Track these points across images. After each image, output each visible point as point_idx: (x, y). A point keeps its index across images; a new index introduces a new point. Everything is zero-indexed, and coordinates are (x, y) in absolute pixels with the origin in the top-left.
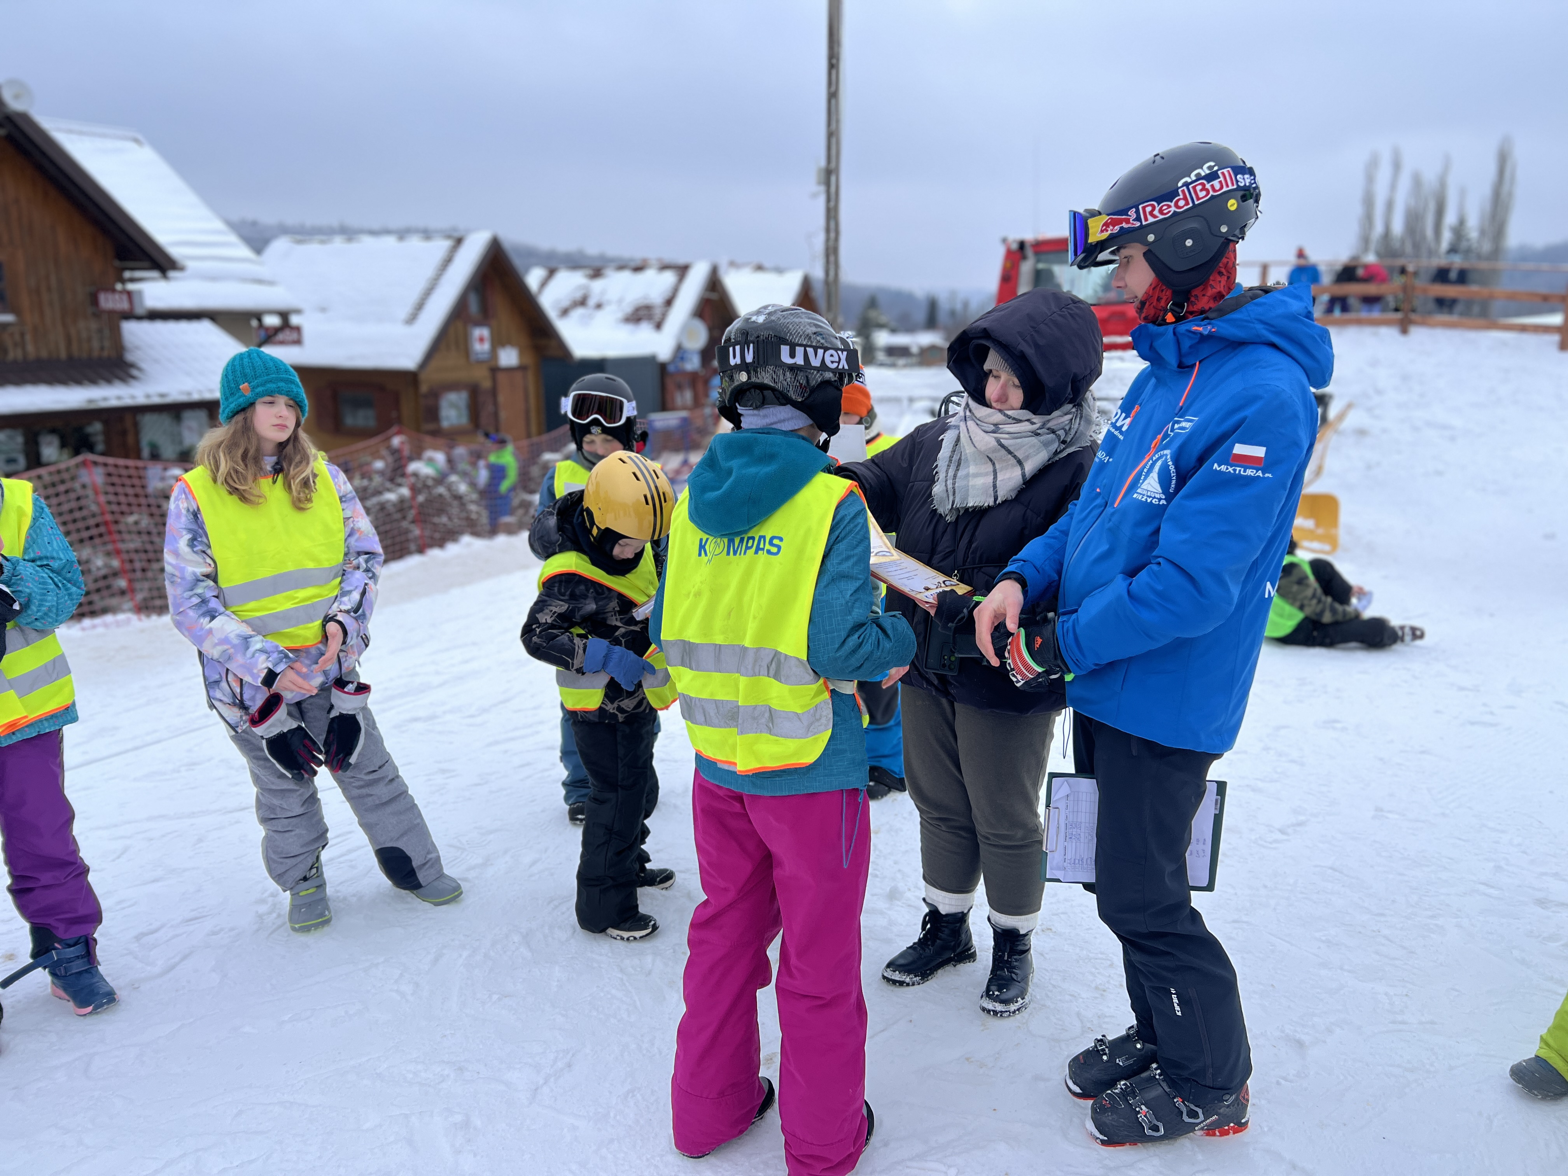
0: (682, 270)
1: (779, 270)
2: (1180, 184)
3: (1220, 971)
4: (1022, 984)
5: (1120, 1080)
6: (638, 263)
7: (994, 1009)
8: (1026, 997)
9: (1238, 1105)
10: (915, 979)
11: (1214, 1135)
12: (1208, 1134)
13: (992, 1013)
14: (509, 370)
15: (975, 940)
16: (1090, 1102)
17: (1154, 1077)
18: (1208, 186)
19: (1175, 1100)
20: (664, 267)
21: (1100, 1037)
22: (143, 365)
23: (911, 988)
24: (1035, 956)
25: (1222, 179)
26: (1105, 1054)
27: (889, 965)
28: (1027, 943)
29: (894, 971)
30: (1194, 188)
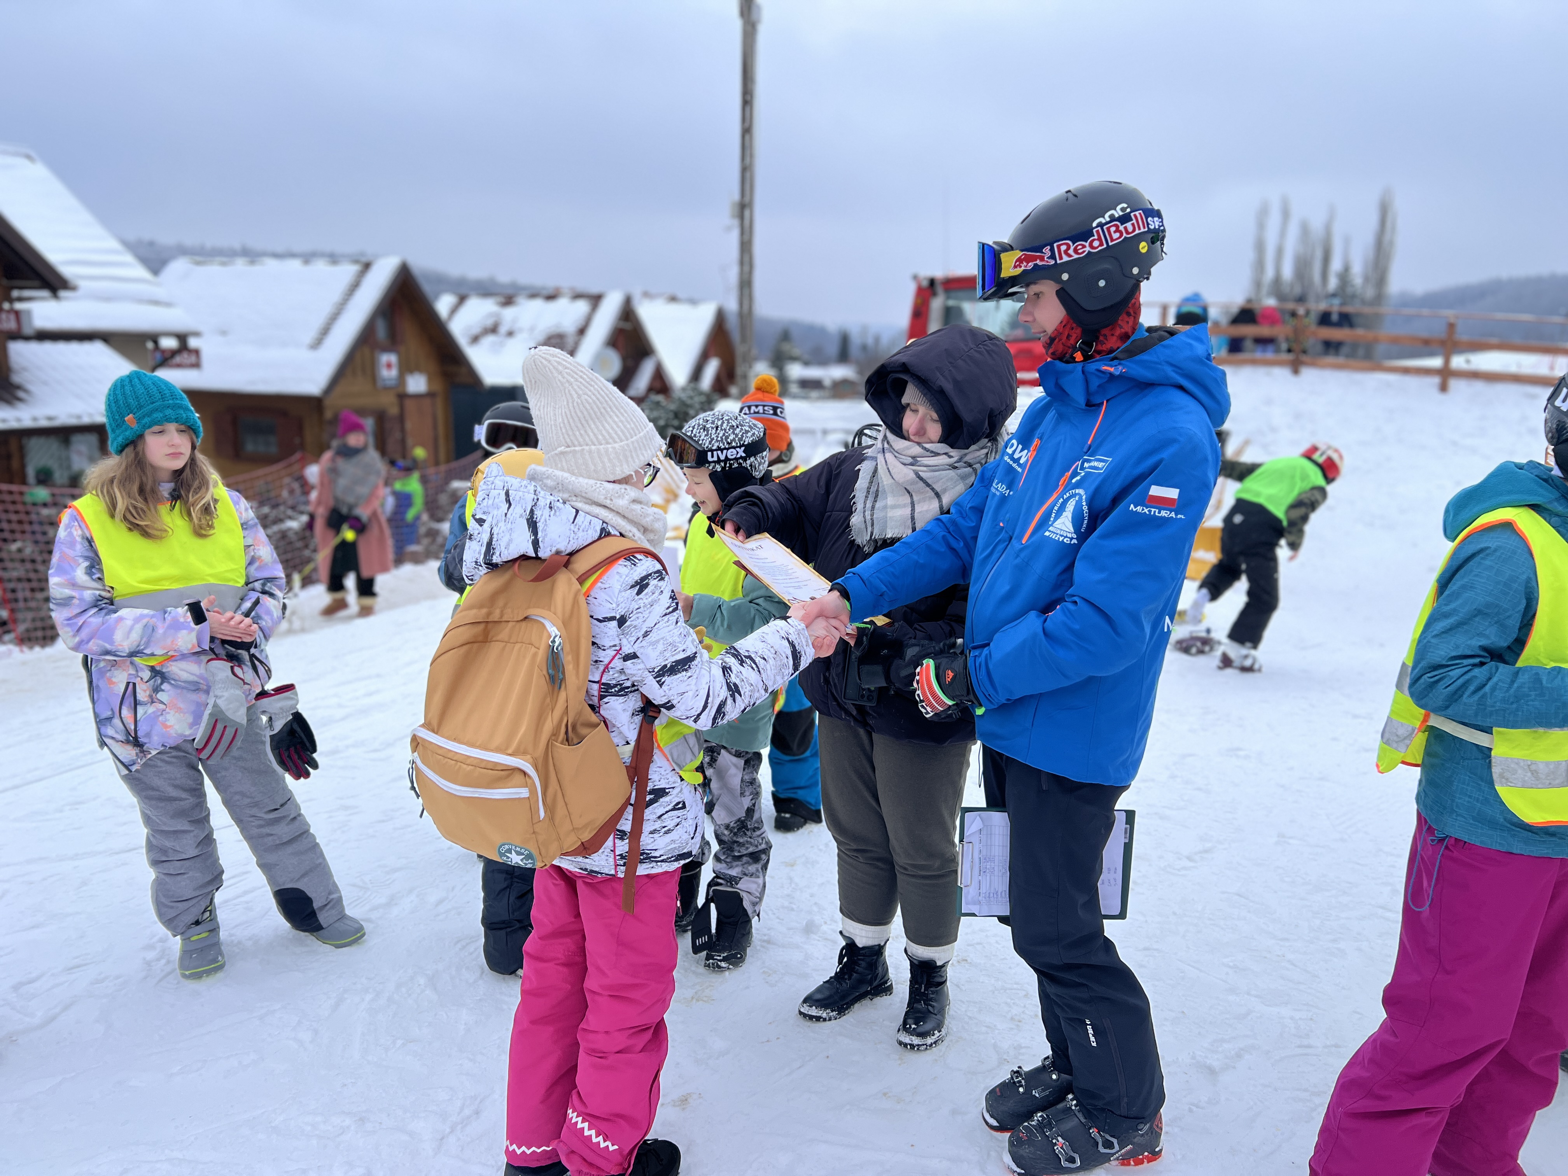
0: (596, 300)
1: (693, 302)
2: (1094, 225)
3: (1132, 1000)
4: (938, 1017)
5: (1036, 1112)
6: (550, 292)
7: (910, 1042)
8: (943, 1030)
9: (1152, 1134)
10: (832, 1014)
11: (1129, 1164)
12: (1123, 1164)
13: (909, 1047)
14: (418, 397)
15: (892, 973)
16: (1007, 1135)
17: (1070, 1108)
18: (1121, 228)
19: (1091, 1131)
20: (577, 296)
21: (1016, 1069)
22: (29, 387)
23: (828, 1022)
24: (950, 987)
25: (1134, 221)
26: (1021, 1086)
27: (805, 1001)
28: (943, 975)
29: (811, 1006)
30: (1108, 229)
